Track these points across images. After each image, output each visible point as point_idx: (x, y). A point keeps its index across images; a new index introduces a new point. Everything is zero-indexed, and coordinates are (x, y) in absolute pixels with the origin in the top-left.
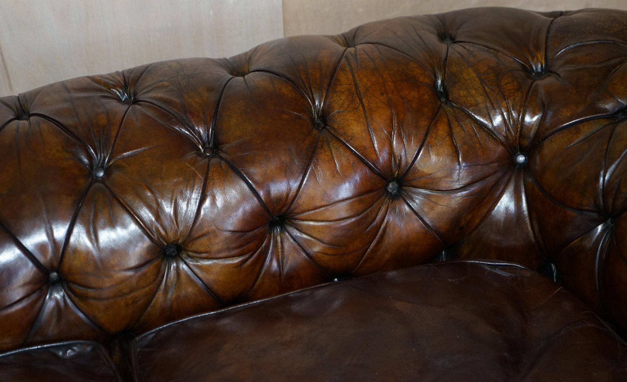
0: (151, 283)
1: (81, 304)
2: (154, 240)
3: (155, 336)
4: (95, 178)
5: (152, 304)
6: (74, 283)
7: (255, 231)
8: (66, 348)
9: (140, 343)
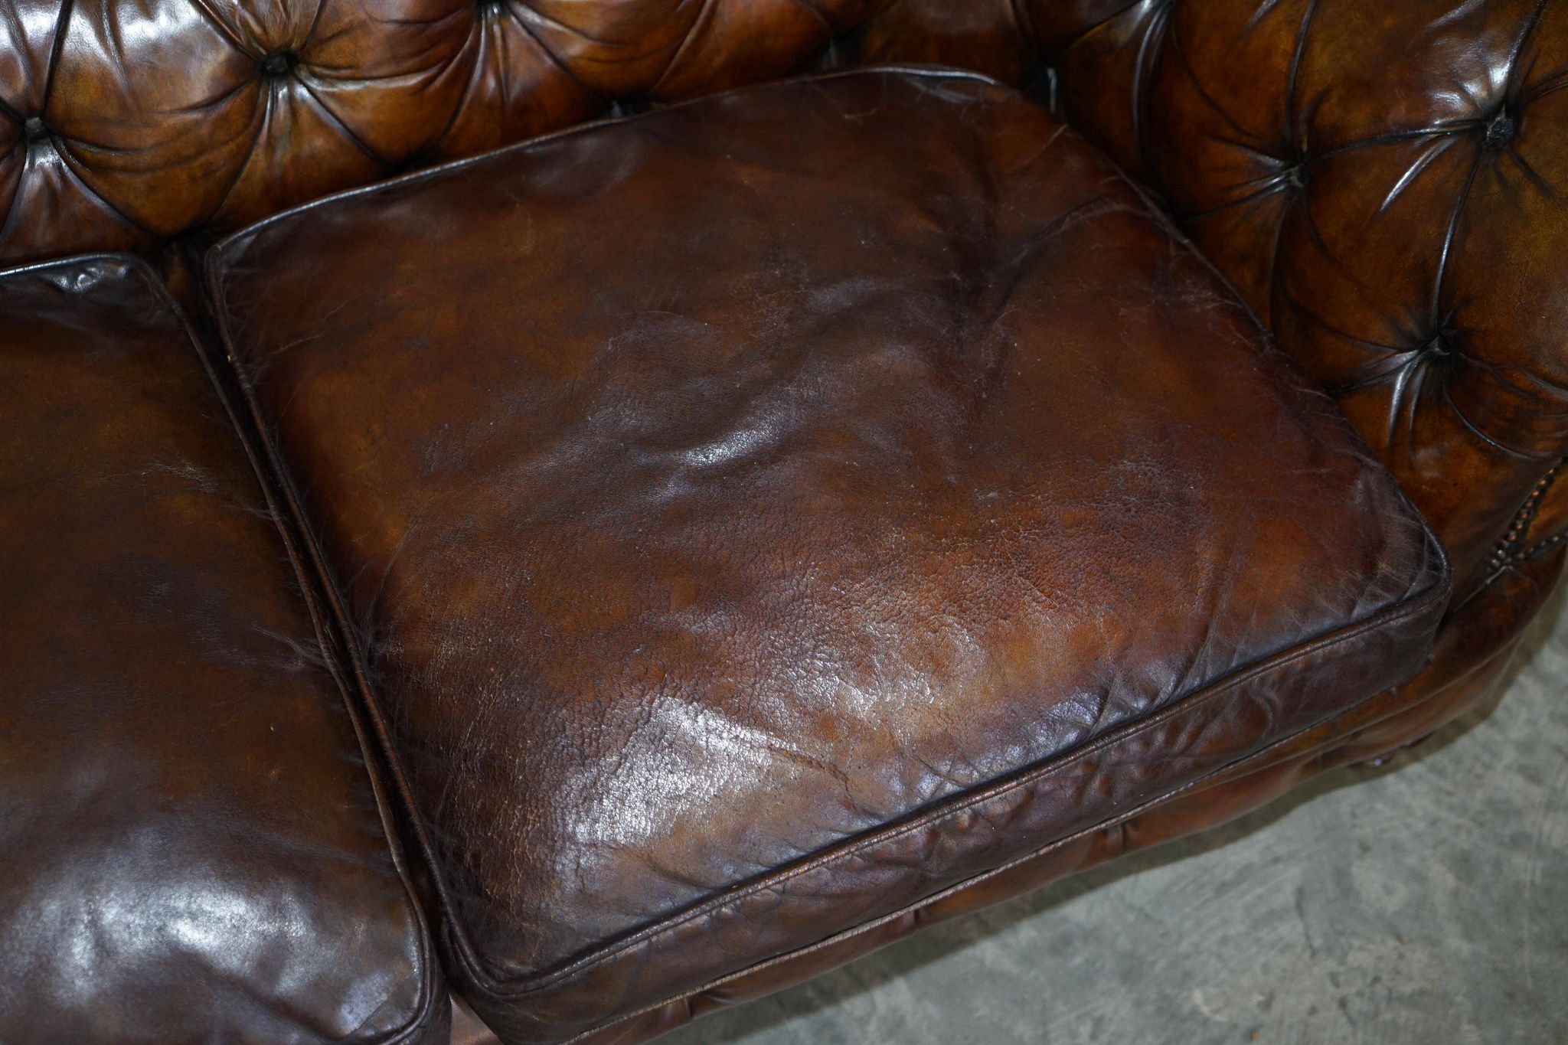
0: (239, 134)
1: (99, 183)
2: (241, 45)
3: (254, 241)
5: (243, 175)
6: (79, 139)
7: (450, 19)
8: (73, 271)
9: (226, 257)
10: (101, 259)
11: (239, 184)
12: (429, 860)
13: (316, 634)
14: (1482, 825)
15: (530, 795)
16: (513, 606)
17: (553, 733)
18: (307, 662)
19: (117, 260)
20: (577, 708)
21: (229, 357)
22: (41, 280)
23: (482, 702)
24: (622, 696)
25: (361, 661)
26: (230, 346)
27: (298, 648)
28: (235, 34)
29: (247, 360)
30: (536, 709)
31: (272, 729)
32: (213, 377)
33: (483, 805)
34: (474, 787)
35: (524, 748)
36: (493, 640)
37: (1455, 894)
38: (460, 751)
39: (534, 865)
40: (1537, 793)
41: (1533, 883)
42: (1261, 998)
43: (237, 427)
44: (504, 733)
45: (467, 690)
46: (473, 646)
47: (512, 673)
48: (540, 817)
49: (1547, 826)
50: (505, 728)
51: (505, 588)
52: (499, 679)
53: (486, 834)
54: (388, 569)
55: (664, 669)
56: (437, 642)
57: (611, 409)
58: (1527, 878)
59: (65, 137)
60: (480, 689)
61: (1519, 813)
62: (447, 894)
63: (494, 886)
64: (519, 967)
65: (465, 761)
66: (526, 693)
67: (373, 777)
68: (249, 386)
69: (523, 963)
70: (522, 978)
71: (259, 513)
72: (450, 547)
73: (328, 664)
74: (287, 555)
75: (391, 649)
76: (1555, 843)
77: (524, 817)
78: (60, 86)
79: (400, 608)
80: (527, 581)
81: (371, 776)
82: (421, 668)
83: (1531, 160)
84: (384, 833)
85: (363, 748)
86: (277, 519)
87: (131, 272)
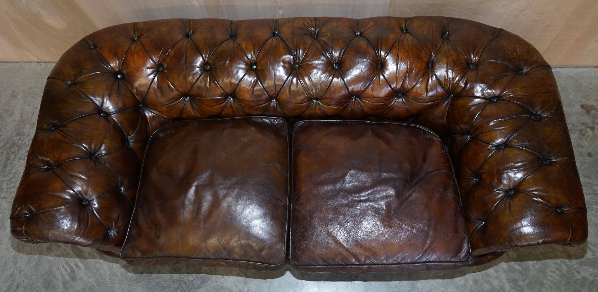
0: (305, 108)
1: (281, 109)
2: (308, 95)
3: (303, 124)
5: (306, 112)
7: (345, 100)
10: (279, 119)
11: (304, 114)
13: (287, 199)
14: (482, 276)
18: (284, 203)
19: (282, 120)
21: (292, 144)
23: (305, 223)
25: (292, 206)
26: (293, 142)
27: (283, 201)
29: (294, 146)
31: (274, 214)
32: (288, 147)
33: (300, 239)
34: (300, 235)
35: (308, 233)
36: (310, 214)
37: (472, 286)
38: (300, 228)
39: (303, 251)
40: (495, 275)
41: (486, 290)
42: (429, 289)
43: (289, 158)
45: (304, 220)
46: (307, 213)
47: (311, 220)
48: (306, 244)
49: (494, 281)
50: (307, 229)
52: (309, 220)
53: (298, 243)
54: (300, 194)
56: (303, 210)
58: (486, 289)
59: (279, 100)
60: (306, 221)
61: (490, 277)
62: (291, 248)
63: (297, 251)
64: (297, 263)
65: (300, 230)
67: (287, 225)
68: (293, 150)
71: (286, 175)
72: (310, 195)
73: (287, 204)
74: (288, 183)
75: (296, 207)
76: (494, 285)
78: (279, 95)
79: (299, 202)
82: (300, 212)
83: (511, 204)
85: (287, 220)
86: (289, 176)
87: (283, 123)
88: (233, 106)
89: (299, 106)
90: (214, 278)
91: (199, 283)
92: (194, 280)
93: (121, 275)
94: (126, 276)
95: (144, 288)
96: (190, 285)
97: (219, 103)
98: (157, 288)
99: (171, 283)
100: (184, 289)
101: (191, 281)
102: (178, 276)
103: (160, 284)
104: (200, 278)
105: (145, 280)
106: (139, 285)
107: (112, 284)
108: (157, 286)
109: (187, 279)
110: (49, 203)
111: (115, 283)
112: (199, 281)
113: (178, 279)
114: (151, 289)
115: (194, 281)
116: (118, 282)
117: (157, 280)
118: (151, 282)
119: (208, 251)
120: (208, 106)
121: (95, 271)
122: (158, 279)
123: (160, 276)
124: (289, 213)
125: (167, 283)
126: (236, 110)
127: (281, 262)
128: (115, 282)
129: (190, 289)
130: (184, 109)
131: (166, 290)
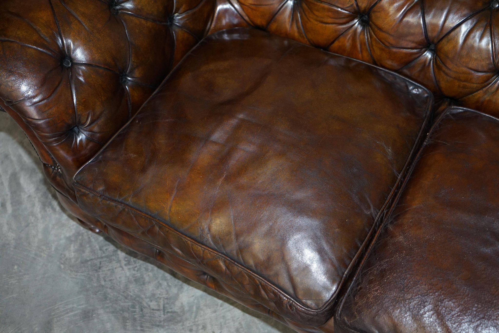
0: (479, 83)
1: (436, 71)
2: (495, 62)
3: (462, 112)
4: (491, 6)
5: (473, 94)
6: (439, 57)
8: (416, 87)
9: (452, 110)
10: (424, 89)
11: (471, 96)
12: (353, 280)
13: (380, 210)
15: (383, 286)
16: (423, 242)
17: (402, 278)
18: (371, 214)
19: (427, 92)
20: (413, 278)
21: (428, 134)
22: (406, 83)
23: (395, 257)
24: (425, 285)
25: (384, 225)
26: (431, 131)
27: (372, 209)
28: (496, 59)
30: (404, 269)
31: (347, 220)
32: (419, 135)
33: (373, 279)
34: (375, 273)
35: (393, 275)
36: (411, 246)
38: (380, 263)
39: (369, 302)
43: (412, 151)
44: (392, 268)
45: (395, 251)
46: (406, 243)
47: (407, 257)
48: (381, 293)
50: (393, 267)
51: (426, 237)
52: (403, 255)
53: (367, 286)
54: (407, 210)
55: (441, 288)
56: (400, 235)
57: (494, 219)
59: (437, 55)
60: (398, 254)
62: (349, 291)
63: (358, 298)
64: (346, 321)
65: (379, 266)
66: (405, 264)
67: (359, 251)
68: (425, 144)
69: (348, 321)
70: (345, 324)
71: (396, 173)
72: (424, 217)
73: (376, 219)
74: (392, 188)
75: (391, 228)
77: (377, 290)
78: (444, 41)
79: (400, 221)
80: (433, 240)
81: (359, 250)
82: (391, 237)
84: (349, 265)
85: (364, 243)
86: (399, 177)
87: (427, 97)
88: (358, 36)
89: (469, 74)
90: (189, 324)
91: (162, 319)
92: (158, 310)
93: (56, 249)
94: (61, 254)
95: (78, 283)
96: (147, 315)
97: (337, 21)
98: (96, 294)
99: (120, 296)
100: (136, 316)
101: (153, 309)
102: (136, 291)
103: (105, 290)
104: (168, 312)
105: (85, 274)
106: (74, 276)
107: (36, 255)
108: (98, 291)
109: (147, 303)
110: (19, 33)
111: (41, 256)
112: (164, 314)
113: (135, 296)
114: (87, 290)
115: (156, 312)
116: (45, 256)
117: (103, 283)
118: (92, 280)
119: (209, 230)
120: (317, 20)
121: (23, 224)
122: (105, 281)
123: (110, 279)
124: (372, 237)
125: (115, 294)
126: (359, 46)
127: (320, 309)
128: (42, 254)
129: (144, 320)
130: (279, 13)
131: (108, 303)
